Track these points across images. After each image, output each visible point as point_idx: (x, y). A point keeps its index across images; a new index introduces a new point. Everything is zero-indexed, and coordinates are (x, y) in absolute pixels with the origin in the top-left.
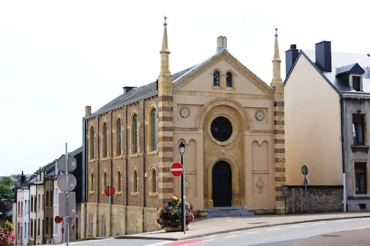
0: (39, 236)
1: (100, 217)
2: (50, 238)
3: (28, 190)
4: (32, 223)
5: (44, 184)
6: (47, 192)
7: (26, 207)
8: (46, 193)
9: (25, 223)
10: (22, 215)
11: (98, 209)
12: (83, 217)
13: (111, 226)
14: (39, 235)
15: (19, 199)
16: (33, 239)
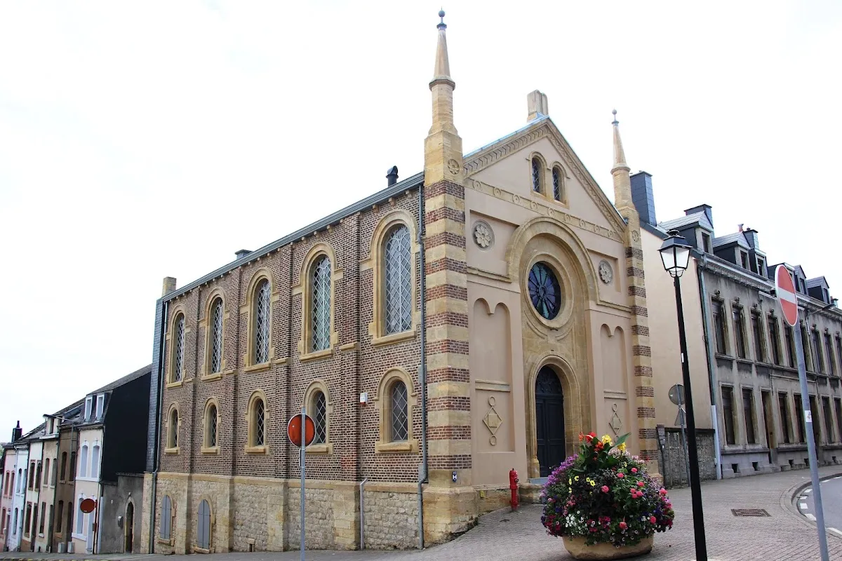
0: (41, 535)
1: (197, 504)
2: (65, 540)
3: (27, 452)
4: (29, 511)
5: (58, 439)
6: (65, 454)
7: (19, 482)
8: (61, 455)
9: (17, 509)
10: (11, 494)
11: (190, 486)
12: (149, 501)
13: (232, 525)
14: (42, 531)
15: (8, 467)
16: (29, 540)
